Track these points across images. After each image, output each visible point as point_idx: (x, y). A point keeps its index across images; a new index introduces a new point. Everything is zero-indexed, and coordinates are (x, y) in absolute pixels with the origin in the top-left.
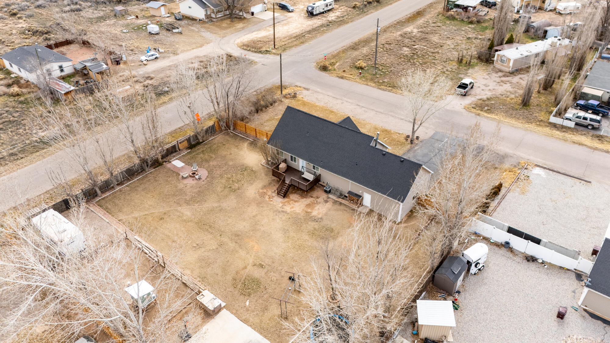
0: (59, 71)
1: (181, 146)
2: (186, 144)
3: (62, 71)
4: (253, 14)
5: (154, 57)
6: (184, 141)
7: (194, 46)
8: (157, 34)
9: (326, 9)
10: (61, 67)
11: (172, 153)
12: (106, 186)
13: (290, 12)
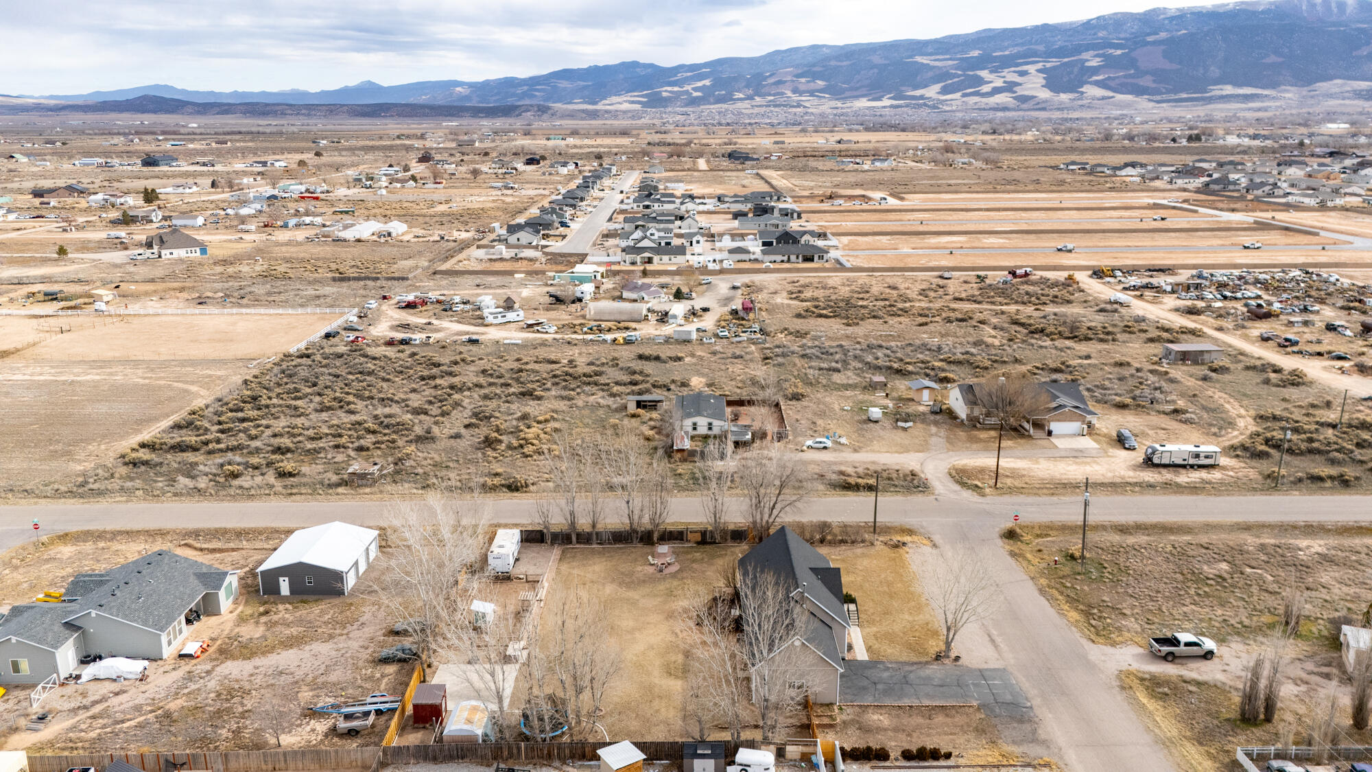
0: (706, 428)
1: (690, 536)
2: (698, 537)
3: (710, 429)
4: (1050, 433)
5: (822, 445)
6: (696, 532)
7: (894, 449)
8: (876, 422)
9: (1192, 461)
10: (710, 424)
11: (676, 539)
12: (585, 538)
13: (1125, 448)
